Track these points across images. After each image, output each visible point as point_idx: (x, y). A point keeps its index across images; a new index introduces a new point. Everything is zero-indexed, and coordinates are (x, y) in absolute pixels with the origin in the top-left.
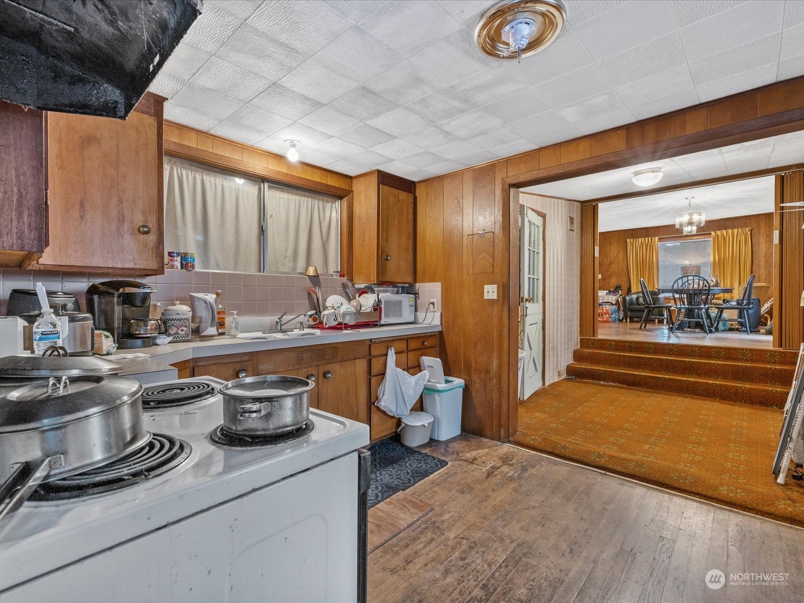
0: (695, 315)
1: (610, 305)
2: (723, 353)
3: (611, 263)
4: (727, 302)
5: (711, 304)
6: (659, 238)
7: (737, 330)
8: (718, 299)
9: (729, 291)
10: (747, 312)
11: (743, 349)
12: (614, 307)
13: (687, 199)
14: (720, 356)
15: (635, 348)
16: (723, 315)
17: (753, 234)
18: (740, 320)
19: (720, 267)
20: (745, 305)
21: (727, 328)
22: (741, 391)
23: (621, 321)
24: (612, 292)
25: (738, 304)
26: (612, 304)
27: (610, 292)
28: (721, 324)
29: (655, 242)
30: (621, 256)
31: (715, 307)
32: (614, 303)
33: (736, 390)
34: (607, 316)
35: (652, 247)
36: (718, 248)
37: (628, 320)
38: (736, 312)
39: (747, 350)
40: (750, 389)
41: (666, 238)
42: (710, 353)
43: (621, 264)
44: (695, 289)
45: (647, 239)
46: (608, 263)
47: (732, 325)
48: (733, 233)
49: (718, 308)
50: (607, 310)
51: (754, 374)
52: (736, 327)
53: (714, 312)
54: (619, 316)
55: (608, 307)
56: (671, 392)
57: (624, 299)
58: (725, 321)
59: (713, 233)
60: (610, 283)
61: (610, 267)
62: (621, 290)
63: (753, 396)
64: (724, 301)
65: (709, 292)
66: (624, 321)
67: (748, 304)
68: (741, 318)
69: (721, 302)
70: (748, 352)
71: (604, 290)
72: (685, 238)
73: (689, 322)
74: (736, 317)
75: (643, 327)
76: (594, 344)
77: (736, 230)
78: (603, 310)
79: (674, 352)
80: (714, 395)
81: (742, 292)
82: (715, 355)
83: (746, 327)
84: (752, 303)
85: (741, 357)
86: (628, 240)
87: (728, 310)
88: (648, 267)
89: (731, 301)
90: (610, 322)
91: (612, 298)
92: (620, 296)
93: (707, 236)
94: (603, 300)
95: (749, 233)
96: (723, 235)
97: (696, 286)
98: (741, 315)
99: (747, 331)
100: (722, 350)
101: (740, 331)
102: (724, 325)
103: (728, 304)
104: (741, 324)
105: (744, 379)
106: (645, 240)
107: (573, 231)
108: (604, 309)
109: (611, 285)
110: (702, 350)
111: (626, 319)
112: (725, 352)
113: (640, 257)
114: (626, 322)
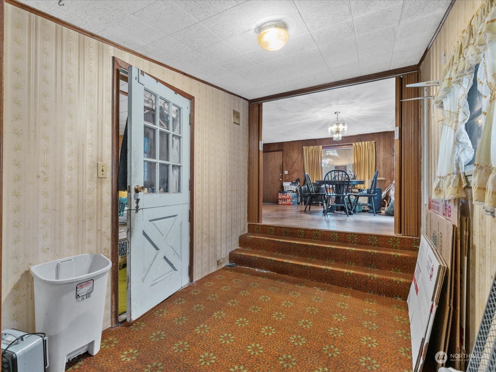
0: (341, 201)
1: (292, 192)
2: (357, 239)
3: (294, 163)
4: (361, 191)
5: (352, 192)
6: (322, 147)
7: (368, 211)
8: (356, 188)
9: (362, 183)
10: (374, 198)
11: (371, 235)
12: (294, 194)
13: (335, 113)
14: (354, 241)
15: (289, 233)
16: (359, 200)
17: (376, 145)
18: (369, 204)
19: (358, 167)
20: (372, 193)
21: (361, 210)
22: (370, 281)
23: (299, 204)
24: (294, 183)
25: (368, 193)
26: (294, 192)
27: (292, 183)
28: (357, 207)
29: (320, 149)
30: (300, 158)
31: (353, 195)
32: (295, 191)
33: (366, 280)
34: (289, 200)
35: (318, 152)
36: (357, 155)
37: (303, 203)
38: (367, 198)
39: (374, 236)
40: (378, 279)
41: (327, 146)
42: (346, 239)
43: (300, 164)
44: (340, 181)
45: (315, 147)
46: (292, 163)
47: (364, 208)
48: (365, 144)
49: (355, 195)
50: (289, 196)
51: (380, 261)
52: (367, 209)
53: (353, 198)
54: (298, 201)
55: (290, 194)
56: (312, 280)
57: (300, 188)
58: (360, 205)
59: (354, 144)
60: (293, 177)
61: (293, 166)
62: (299, 182)
63: (381, 286)
64: (359, 190)
65: (349, 183)
66: (301, 204)
67: (374, 193)
68: (370, 203)
69: (357, 191)
70: (375, 238)
71: (289, 182)
72: (338, 147)
73: (337, 206)
74: (366, 202)
75: (308, 209)
76: (258, 229)
77: (367, 142)
78: (286, 196)
79: (319, 237)
80: (348, 285)
81: (371, 184)
82: (350, 240)
83: (373, 210)
84: (377, 192)
85: (370, 242)
86: (304, 147)
87: (362, 197)
88: (316, 166)
89: (364, 191)
90: (291, 205)
91: (294, 188)
92: (299, 186)
93: (350, 146)
94: (288, 189)
95: (374, 144)
96: (359, 146)
97: (340, 179)
98: (370, 201)
99: (373, 213)
100: (355, 236)
101: (369, 212)
102: (359, 208)
103: (361, 192)
104: (370, 207)
105: (373, 265)
106: (314, 147)
107: (239, 124)
108: (288, 195)
109: (294, 178)
110: (340, 236)
111: (302, 203)
112: (358, 237)
113: (311, 159)
114: (302, 204)
